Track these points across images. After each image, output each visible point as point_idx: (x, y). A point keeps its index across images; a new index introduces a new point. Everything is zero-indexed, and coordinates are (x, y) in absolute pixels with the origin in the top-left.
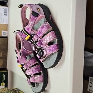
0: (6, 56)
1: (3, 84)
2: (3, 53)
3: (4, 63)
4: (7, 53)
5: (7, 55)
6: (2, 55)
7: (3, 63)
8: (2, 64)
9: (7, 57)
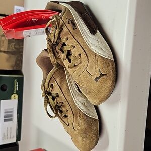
0: (21, 50)
1: (14, 97)
2: (15, 45)
3: (18, 62)
4: (23, 45)
5: (22, 48)
6: (15, 48)
7: (16, 62)
8: (14, 64)
9: (22, 52)
